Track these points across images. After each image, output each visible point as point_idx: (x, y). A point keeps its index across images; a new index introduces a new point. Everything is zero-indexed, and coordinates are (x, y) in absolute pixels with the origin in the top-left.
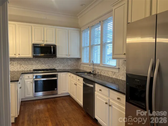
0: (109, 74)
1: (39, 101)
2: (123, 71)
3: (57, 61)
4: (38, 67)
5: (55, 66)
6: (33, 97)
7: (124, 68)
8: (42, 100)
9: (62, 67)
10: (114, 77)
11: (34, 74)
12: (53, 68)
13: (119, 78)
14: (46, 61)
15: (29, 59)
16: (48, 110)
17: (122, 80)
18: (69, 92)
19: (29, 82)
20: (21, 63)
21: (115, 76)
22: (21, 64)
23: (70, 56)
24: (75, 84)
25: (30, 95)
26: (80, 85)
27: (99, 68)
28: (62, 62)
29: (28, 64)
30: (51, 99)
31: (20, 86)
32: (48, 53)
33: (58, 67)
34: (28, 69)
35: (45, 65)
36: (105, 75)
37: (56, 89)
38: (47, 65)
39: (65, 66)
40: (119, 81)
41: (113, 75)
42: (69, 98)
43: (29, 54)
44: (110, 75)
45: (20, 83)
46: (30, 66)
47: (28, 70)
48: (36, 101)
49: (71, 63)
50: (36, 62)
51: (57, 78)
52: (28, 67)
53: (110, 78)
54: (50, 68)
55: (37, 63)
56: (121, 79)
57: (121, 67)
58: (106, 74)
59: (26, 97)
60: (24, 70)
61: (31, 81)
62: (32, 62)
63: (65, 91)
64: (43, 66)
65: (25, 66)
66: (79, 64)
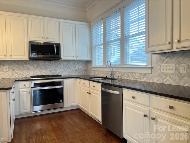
0: (136, 77)
1: (39, 118)
2: (159, 71)
3: (61, 64)
4: (36, 73)
5: (58, 71)
6: (31, 112)
7: (161, 67)
8: (43, 116)
9: (67, 72)
10: (144, 80)
11: (32, 81)
12: (56, 74)
13: (153, 80)
14: (46, 65)
15: (25, 62)
16: (54, 130)
17: (157, 84)
18: (79, 104)
19: (26, 92)
20: (14, 68)
21: (145, 78)
22: (14, 70)
23: (77, 58)
24: (87, 93)
25: (26, 109)
26: (96, 94)
27: (120, 70)
28: (68, 66)
29: (23, 68)
30: (56, 114)
31: (13, 96)
32: (50, 54)
33: (62, 72)
34: (23, 75)
35: (46, 70)
36: (129, 79)
37: (61, 101)
38: (48, 70)
39: (71, 71)
40: (153, 84)
41: (142, 78)
42: (79, 112)
43: (25, 56)
44: (138, 78)
45: (13, 93)
46: (26, 71)
47: (24, 77)
48: (36, 118)
49: (79, 67)
50: (34, 66)
51: (63, 86)
52: (23, 74)
53: (138, 82)
54: (52, 74)
55: (36, 68)
56: (155, 82)
57: (156, 65)
58: (131, 77)
59: (21, 112)
60: (18, 76)
61: (29, 91)
62: (29, 66)
63: (73, 103)
64: (44, 71)
65: (19, 72)
66: (89, 69)
